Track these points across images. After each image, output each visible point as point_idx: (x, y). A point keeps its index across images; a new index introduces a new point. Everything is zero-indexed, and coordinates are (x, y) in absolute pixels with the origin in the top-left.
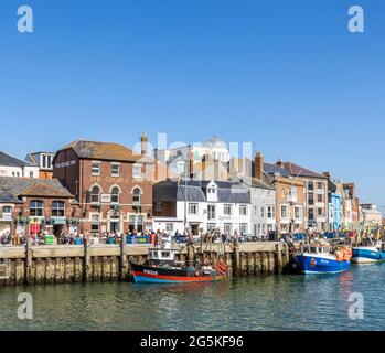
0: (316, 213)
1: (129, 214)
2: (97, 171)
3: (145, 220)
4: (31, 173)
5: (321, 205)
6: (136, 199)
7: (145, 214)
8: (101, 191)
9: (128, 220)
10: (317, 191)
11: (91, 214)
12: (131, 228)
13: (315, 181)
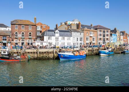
0: (106, 39)
1: (27, 40)
2: (17, 28)
3: (33, 41)
4: (9, 29)
5: (108, 37)
6: (30, 36)
7: (33, 40)
8: (18, 33)
9: (27, 42)
10: (106, 33)
11: (15, 40)
12: (29, 44)
13: (105, 30)
